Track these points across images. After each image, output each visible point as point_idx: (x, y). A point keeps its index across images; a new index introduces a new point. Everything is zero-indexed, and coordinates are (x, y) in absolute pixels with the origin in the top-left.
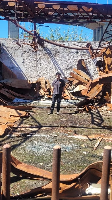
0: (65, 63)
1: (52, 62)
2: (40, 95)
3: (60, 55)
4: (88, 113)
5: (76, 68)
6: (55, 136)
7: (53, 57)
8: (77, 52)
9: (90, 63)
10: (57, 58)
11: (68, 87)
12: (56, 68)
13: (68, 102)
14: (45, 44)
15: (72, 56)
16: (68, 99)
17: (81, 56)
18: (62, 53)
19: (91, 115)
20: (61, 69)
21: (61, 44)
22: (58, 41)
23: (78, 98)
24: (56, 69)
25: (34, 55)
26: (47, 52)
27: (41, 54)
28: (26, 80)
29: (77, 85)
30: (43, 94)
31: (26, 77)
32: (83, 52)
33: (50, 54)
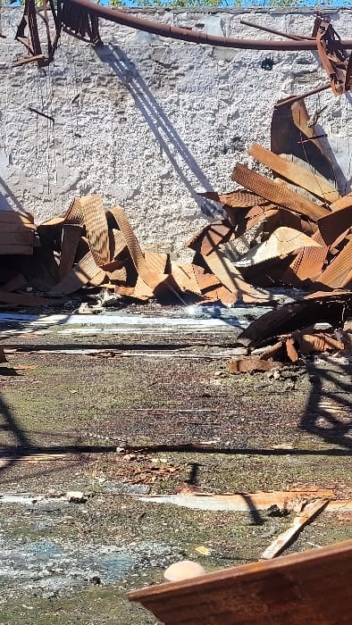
0: (209, 118)
1: (142, 118)
2: (81, 283)
3: (181, 82)
4: (294, 374)
5: (267, 145)
6: (73, 500)
7: (145, 89)
8: (268, 64)
9: (338, 114)
10: (164, 97)
11: (225, 239)
12: (164, 146)
13: (216, 315)
14: (102, 30)
15: (245, 85)
16: (219, 303)
17: (289, 80)
18: (191, 68)
19: (311, 380)
20: (187, 151)
21: (183, 24)
22: (168, 10)
23: (276, 297)
24: (164, 155)
25: (48, 84)
26: (114, 67)
27: (87, 80)
28: (13, 211)
29: (268, 228)
30: (97, 281)
31: (15, 199)
32: (300, 62)
33: (129, 75)
